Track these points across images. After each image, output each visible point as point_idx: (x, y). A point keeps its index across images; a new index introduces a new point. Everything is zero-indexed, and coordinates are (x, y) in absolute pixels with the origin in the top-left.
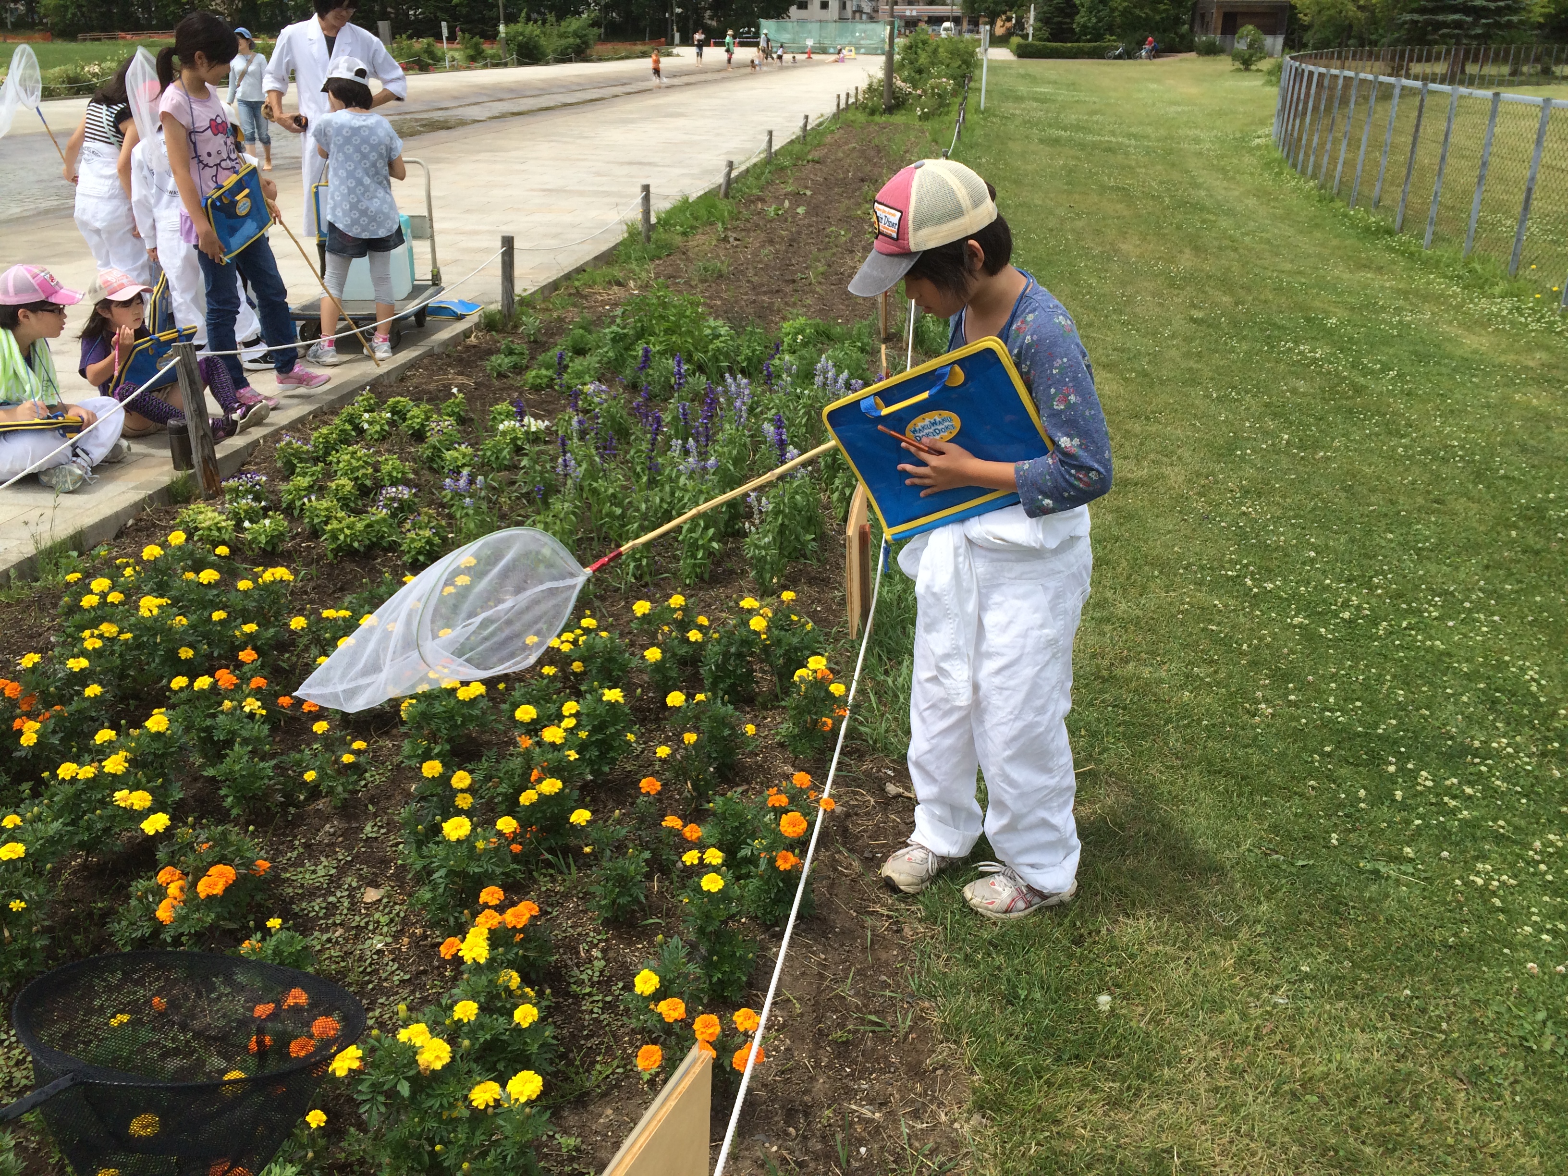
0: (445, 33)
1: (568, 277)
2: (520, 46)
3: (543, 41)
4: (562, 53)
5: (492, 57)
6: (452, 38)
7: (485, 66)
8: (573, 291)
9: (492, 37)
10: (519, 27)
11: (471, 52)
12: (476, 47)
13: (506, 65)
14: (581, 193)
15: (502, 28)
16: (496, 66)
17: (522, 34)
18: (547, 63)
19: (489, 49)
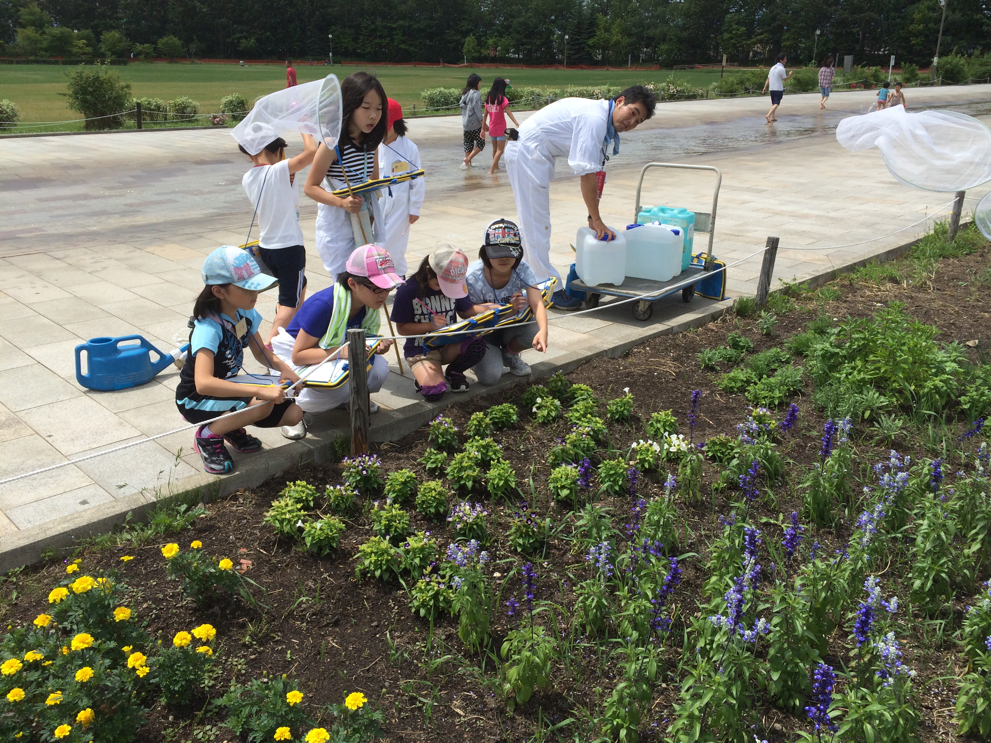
0: (892, 63)
1: (851, 268)
2: (947, 71)
3: (966, 69)
4: (980, 77)
5: (923, 79)
6: (897, 66)
7: (916, 86)
8: (846, 282)
9: (926, 65)
10: (949, 58)
11: (907, 76)
12: (912, 71)
13: (932, 85)
14: (922, 188)
15: (936, 59)
16: (925, 85)
17: (950, 63)
18: (966, 84)
19: (922, 74)
